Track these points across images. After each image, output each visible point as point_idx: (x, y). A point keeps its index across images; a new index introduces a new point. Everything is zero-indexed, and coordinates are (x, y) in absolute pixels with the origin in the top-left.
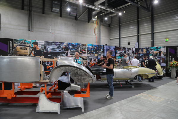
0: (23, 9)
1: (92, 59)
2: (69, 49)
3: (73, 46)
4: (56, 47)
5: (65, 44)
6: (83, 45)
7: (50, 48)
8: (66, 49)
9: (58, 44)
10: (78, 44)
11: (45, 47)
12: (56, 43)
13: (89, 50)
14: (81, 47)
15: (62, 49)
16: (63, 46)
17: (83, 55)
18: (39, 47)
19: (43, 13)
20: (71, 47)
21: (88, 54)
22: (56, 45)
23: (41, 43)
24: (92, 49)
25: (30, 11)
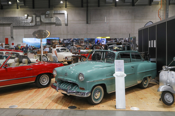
0: (82, 6)
1: (87, 46)
2: (74, 41)
3: (76, 40)
4: (68, 41)
5: (72, 39)
6: (82, 39)
7: (65, 42)
8: (73, 41)
9: (69, 40)
10: (79, 39)
11: (63, 41)
12: (68, 39)
13: (85, 41)
14: (81, 40)
15: (71, 41)
16: (71, 40)
17: (82, 44)
18: (61, 41)
19: (99, 6)
20: (75, 40)
21: (85, 43)
22: (68, 40)
23: (62, 40)
24: (87, 41)
25: (87, 7)
